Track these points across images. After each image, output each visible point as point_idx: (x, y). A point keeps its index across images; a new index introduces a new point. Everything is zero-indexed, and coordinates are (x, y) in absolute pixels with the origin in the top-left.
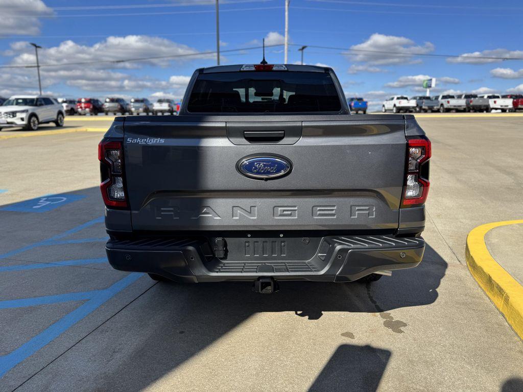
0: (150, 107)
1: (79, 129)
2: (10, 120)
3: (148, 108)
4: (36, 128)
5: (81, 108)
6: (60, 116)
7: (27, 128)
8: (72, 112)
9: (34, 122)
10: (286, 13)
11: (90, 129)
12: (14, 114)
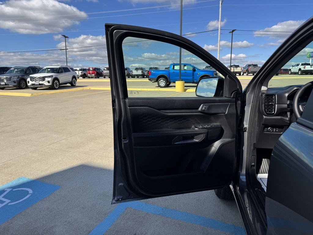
0: (130, 73)
1: (85, 88)
2: (41, 82)
3: (129, 73)
4: (57, 87)
5: (90, 73)
6: (74, 79)
7: (51, 88)
8: (84, 76)
9: (56, 83)
10: (220, 9)
11: (92, 88)
12: (43, 79)
